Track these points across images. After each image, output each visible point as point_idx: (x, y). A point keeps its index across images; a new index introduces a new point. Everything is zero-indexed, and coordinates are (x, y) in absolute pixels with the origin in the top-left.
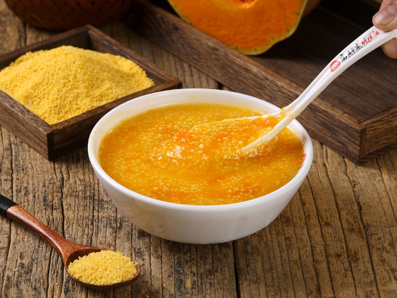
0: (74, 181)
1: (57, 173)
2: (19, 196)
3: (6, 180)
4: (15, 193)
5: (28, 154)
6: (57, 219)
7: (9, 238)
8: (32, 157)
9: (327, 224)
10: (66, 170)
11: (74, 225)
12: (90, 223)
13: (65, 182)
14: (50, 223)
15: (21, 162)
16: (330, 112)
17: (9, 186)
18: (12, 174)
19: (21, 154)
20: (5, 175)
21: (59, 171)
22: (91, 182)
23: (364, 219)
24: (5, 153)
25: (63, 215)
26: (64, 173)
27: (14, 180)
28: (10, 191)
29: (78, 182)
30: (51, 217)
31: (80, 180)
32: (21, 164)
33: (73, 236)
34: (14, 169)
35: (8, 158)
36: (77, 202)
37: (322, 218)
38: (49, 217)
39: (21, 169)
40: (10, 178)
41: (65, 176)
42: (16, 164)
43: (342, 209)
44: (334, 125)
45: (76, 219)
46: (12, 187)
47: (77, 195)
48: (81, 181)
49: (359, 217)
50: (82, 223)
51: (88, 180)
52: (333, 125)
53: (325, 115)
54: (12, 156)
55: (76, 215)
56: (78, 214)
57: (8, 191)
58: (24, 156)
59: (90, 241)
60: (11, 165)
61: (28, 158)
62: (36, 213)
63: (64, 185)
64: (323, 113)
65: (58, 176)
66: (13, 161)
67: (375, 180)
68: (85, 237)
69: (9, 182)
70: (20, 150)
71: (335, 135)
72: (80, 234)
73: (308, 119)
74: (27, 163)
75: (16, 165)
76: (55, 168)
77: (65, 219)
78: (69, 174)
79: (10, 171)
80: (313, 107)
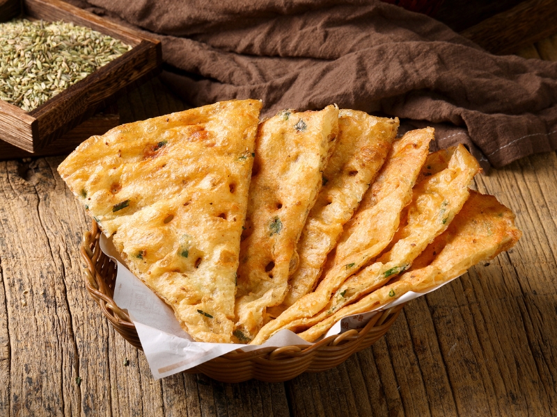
0: (77, 267)
1: (55, 259)
2: (14, 291)
4: (7, 288)
5: (16, 235)
6: (63, 318)
7: (9, 345)
8: (22, 238)
14: (55, 324)
15: (9, 246)
19: (7, 236)
21: (57, 256)
26: (63, 258)
30: (55, 316)
33: (85, 340)
36: (84, 295)
38: (53, 317)
39: (10, 255)
41: (66, 262)
45: (86, 317)
47: (83, 286)
55: (85, 312)
58: (12, 238)
61: (16, 240)
62: (36, 312)
63: (66, 274)
65: (57, 262)
68: (100, 339)
74: (17, 247)
77: (73, 318)
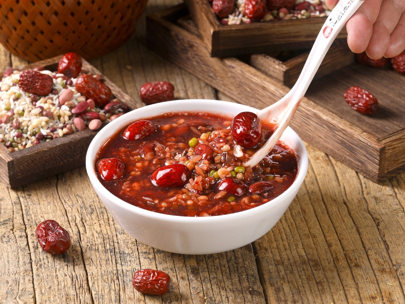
3: (21, 237)
9: (357, 266)
10: (81, 222)
11: (100, 282)
12: (115, 278)
13: (82, 236)
16: (349, 130)
17: (25, 243)
18: (25, 230)
20: (18, 231)
22: (109, 234)
23: (393, 258)
24: (14, 207)
25: (86, 271)
27: (29, 237)
28: (27, 248)
29: (96, 235)
31: (97, 232)
32: (33, 219)
34: (26, 224)
35: (18, 213)
37: (351, 260)
40: (24, 234)
42: (28, 218)
43: (369, 249)
44: (353, 144)
46: (28, 244)
48: (99, 234)
49: (387, 256)
50: (108, 279)
51: (105, 232)
52: (351, 143)
53: (343, 133)
54: (22, 210)
56: (101, 269)
57: (24, 249)
59: (118, 297)
60: (23, 220)
64: (341, 132)
66: (25, 216)
67: (398, 216)
69: (24, 239)
70: (30, 203)
71: (354, 153)
72: (107, 291)
73: (326, 137)
75: (28, 220)
76: (69, 221)
78: (84, 226)
79: (23, 227)
80: (331, 126)
